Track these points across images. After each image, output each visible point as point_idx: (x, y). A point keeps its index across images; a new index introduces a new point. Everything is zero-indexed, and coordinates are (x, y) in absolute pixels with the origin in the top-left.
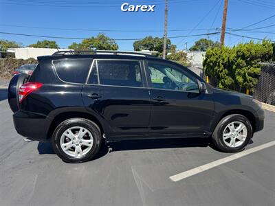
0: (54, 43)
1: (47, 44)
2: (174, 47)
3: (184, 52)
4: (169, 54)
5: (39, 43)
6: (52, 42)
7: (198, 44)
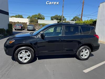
0: (22, 16)
1: (19, 16)
2: (65, 19)
3: (69, 21)
4: (63, 22)
5: (16, 16)
6: (21, 16)
7: (74, 18)
